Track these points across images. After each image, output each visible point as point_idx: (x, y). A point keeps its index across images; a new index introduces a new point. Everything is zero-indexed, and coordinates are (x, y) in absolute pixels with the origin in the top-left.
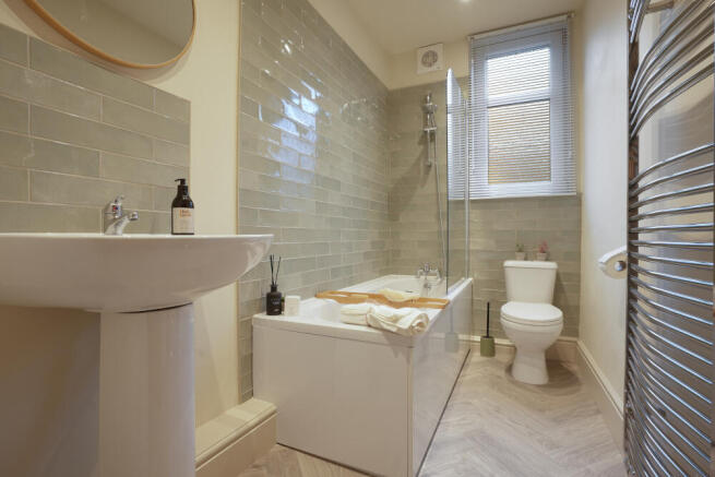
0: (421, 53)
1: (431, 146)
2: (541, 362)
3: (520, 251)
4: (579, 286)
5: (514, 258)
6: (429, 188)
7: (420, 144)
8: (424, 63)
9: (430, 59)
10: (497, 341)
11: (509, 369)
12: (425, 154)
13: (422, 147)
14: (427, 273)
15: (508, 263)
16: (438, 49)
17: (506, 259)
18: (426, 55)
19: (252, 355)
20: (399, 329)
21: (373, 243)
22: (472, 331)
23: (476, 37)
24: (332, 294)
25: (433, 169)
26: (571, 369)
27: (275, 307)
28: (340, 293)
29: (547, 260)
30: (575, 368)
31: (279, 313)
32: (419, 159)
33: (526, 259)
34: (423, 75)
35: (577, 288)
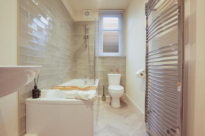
0: (85, 11)
1: (87, 40)
2: (119, 101)
3: (112, 71)
4: (125, 80)
5: (110, 73)
6: (87, 52)
7: (84, 39)
8: (86, 15)
9: (87, 14)
10: (106, 96)
11: (110, 104)
12: (86, 42)
13: (84, 40)
14: (86, 78)
15: (109, 74)
16: (90, 11)
17: (108, 73)
18: (86, 12)
19: (26, 116)
20: (89, 99)
21: (69, 69)
22: (99, 94)
23: (101, 10)
24: (57, 87)
25: (88, 47)
26: (124, 102)
27: (37, 95)
28: (59, 87)
29: (118, 73)
30: (125, 101)
31: (38, 97)
32: (83, 43)
33: (113, 73)
34: (85, 18)
35: (125, 81)
